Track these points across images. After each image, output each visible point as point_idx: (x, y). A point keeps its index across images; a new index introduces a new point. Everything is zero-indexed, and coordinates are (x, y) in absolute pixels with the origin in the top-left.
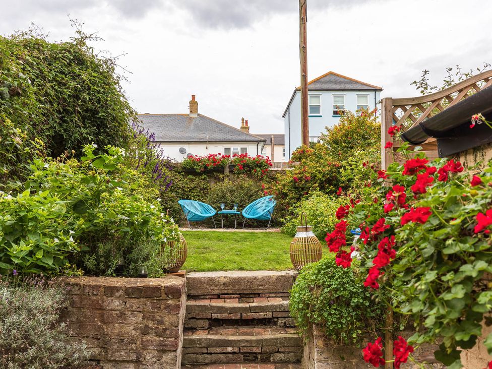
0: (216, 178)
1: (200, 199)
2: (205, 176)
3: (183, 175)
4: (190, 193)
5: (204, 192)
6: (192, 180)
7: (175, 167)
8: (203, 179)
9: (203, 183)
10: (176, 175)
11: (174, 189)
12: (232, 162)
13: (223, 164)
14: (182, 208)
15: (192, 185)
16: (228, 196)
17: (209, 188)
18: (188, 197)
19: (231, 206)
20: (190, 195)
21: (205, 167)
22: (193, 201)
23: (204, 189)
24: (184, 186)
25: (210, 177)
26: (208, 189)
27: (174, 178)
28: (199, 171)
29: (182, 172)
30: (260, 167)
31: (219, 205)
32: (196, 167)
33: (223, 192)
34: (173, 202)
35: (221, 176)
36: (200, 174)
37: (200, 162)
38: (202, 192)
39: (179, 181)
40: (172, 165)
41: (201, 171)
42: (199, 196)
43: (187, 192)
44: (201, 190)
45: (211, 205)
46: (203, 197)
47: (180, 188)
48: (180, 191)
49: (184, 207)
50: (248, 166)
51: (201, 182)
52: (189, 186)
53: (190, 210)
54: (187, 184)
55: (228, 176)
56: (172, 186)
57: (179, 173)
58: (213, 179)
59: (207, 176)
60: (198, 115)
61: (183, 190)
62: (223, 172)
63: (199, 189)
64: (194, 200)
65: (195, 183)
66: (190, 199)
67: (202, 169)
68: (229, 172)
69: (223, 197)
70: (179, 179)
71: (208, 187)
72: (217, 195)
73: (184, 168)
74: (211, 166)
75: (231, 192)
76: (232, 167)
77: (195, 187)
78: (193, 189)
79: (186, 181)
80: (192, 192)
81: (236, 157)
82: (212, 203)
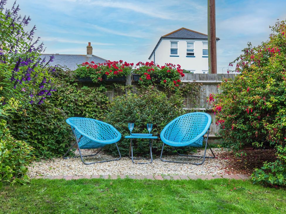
0: (115, 91)
1: (96, 116)
2: (104, 88)
3: (76, 86)
4: (85, 108)
5: (101, 107)
6: (87, 93)
7: (65, 76)
8: (101, 92)
9: (100, 96)
10: (67, 86)
11: (64, 103)
12: (136, 71)
13: (126, 73)
14: (70, 130)
15: (87, 99)
16: (137, 112)
17: (108, 102)
18: (82, 113)
19: (141, 127)
20: (85, 110)
21: (104, 76)
22: (88, 119)
23: (102, 103)
24: (76, 99)
25: (109, 89)
26: (106, 104)
27: (64, 89)
28: (96, 81)
29: (74, 82)
30: (170, 77)
31: (124, 125)
32: (92, 76)
33: (129, 106)
34: (59, 120)
35: (123, 88)
36: (97, 85)
37: (97, 70)
38: (99, 107)
39: (71, 93)
40: (63, 73)
41: (99, 81)
42: (95, 112)
43: (81, 106)
44: (98, 104)
45: (112, 124)
46: (100, 113)
47: (72, 101)
48: (71, 105)
49: (74, 129)
50: (155, 76)
51: (98, 94)
52: (83, 99)
53: (83, 133)
54: (80, 96)
55: (130, 88)
56: (61, 100)
57: (71, 83)
58: (112, 92)
59: (106, 88)
60: (93, 56)
61: (76, 104)
62: (124, 83)
63: (96, 104)
64: (89, 117)
65: (90, 95)
66: (84, 116)
67: (100, 79)
68: (132, 83)
69: (130, 113)
70: (71, 90)
71: (107, 100)
72: (121, 111)
73: (78, 77)
74: (111, 74)
75: (139, 106)
76: (136, 77)
77: (91, 101)
78: (88, 103)
79: (80, 93)
80: (87, 107)
81: (141, 66)
82: (114, 121)
